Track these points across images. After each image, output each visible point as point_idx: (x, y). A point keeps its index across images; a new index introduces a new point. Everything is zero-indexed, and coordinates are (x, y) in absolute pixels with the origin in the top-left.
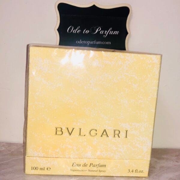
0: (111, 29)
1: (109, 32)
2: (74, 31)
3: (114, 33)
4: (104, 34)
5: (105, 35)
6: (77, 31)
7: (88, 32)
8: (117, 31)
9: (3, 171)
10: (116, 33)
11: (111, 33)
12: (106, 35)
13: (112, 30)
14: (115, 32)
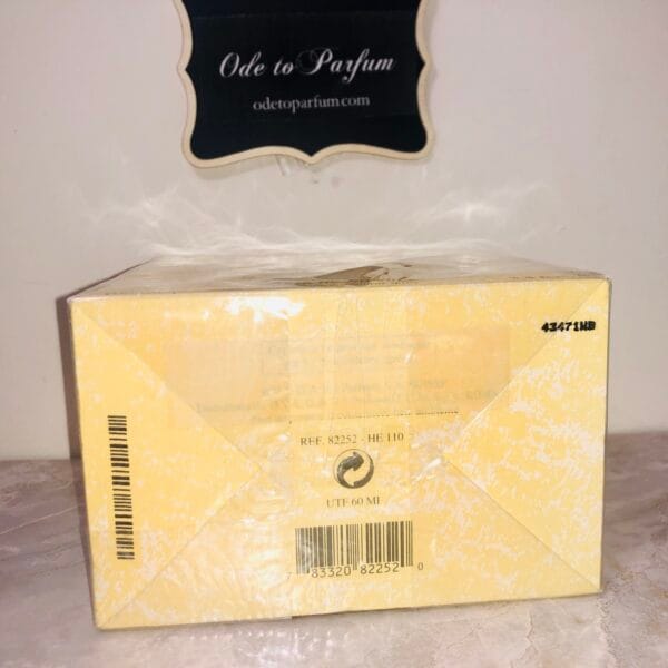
0: (366, 52)
1: (361, 65)
2: (245, 71)
3: (377, 68)
4: (344, 72)
5: (349, 75)
6: (253, 68)
7: (291, 69)
8: (388, 58)
9: (46, 542)
10: (385, 64)
11: (368, 66)
12: (353, 75)
13: (369, 58)
14: (380, 62)
